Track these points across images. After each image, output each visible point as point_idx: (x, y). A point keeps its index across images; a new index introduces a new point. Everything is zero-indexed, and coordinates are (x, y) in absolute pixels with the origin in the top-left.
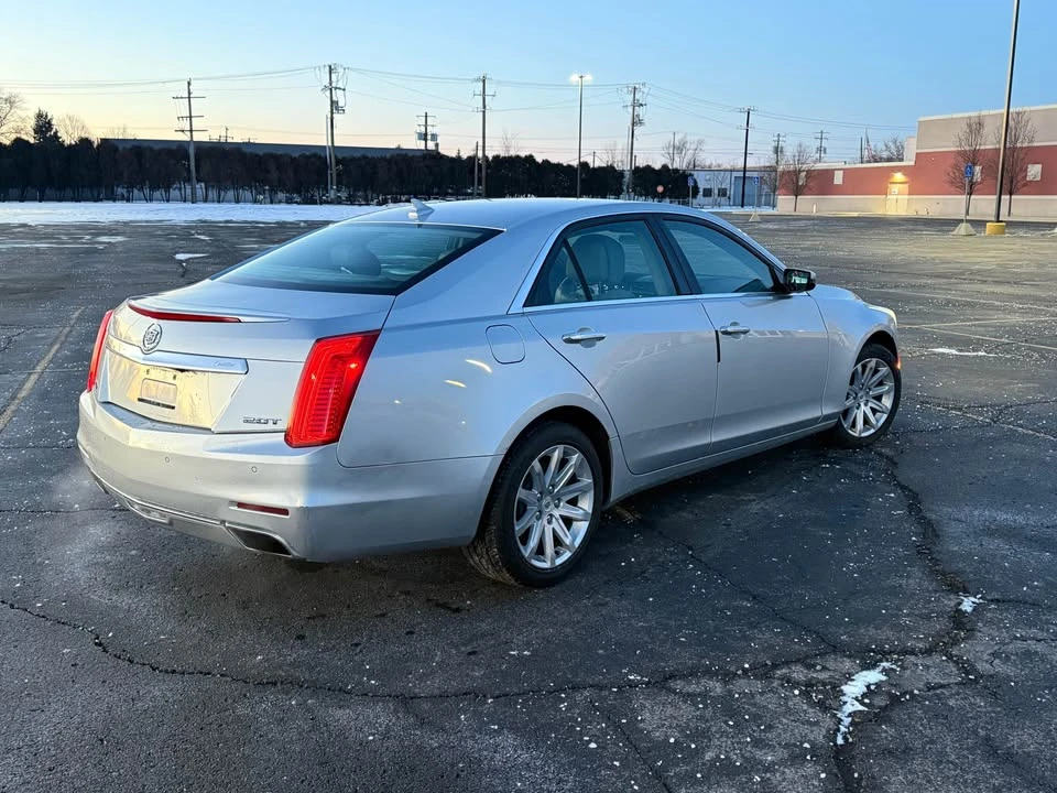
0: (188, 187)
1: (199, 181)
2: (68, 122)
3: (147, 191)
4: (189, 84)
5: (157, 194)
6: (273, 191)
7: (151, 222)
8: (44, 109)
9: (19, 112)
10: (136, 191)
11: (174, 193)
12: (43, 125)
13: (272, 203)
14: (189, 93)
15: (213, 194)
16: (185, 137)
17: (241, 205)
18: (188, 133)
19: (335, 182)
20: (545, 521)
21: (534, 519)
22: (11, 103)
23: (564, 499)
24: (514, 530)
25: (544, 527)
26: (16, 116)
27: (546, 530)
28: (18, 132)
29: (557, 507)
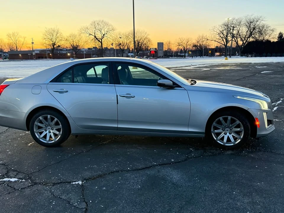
8: (281, 32)
9: (275, 33)
12: (281, 36)
20: (47, 132)
21: (44, 130)
22: (273, 31)
23: (54, 128)
24: (34, 131)
25: (47, 133)
26: (273, 34)
27: (47, 134)
28: (273, 38)
29: (52, 130)
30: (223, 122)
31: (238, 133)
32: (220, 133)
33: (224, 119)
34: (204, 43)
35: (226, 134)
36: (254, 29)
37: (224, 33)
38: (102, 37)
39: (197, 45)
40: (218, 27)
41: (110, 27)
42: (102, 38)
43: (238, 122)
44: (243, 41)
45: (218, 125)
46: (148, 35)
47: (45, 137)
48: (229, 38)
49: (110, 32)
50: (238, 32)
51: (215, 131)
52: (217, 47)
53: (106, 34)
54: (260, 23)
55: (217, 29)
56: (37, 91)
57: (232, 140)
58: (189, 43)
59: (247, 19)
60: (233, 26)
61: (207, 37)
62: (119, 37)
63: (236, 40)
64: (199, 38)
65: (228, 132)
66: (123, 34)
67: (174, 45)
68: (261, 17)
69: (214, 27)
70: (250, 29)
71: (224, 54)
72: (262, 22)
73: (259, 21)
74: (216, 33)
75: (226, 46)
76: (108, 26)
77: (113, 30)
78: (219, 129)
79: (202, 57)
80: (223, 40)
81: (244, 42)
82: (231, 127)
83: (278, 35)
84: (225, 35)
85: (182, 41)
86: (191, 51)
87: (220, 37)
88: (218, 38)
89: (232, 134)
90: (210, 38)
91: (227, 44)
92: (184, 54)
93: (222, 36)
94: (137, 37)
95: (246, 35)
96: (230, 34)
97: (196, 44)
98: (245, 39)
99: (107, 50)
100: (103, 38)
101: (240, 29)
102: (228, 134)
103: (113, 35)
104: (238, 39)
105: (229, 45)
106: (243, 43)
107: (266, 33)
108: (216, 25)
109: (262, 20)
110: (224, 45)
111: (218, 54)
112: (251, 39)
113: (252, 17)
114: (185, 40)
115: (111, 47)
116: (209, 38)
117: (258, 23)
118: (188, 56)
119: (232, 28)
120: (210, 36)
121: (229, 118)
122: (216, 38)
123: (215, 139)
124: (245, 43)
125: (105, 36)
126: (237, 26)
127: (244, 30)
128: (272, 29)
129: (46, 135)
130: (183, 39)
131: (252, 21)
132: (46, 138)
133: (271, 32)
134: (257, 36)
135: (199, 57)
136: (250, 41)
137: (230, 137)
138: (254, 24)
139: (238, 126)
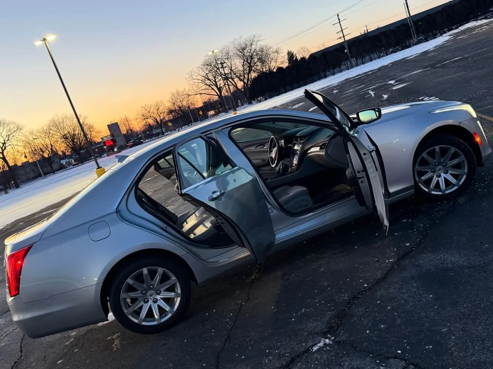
0: (349, 62)
1: (352, 58)
2: (301, 50)
3: (331, 71)
4: (338, 15)
5: (336, 70)
6: (387, 49)
7: (325, 88)
8: (289, 50)
9: (281, 55)
10: (327, 72)
11: (343, 67)
12: (291, 56)
13: (387, 55)
14: (339, 20)
15: (360, 61)
16: (342, 40)
17: (374, 61)
18: (343, 38)
19: (415, 34)
20: (150, 302)
21: (142, 303)
22: (277, 52)
23: (162, 290)
24: (124, 313)
25: (150, 305)
26: (280, 57)
27: (152, 306)
28: (282, 63)
29: (159, 294)
30: (429, 159)
31: (458, 166)
32: (431, 179)
33: (428, 154)
34: (185, 103)
35: (439, 176)
36: (252, 57)
37: (210, 78)
38: (2, 148)
39: (176, 109)
40: (197, 72)
41: (12, 126)
42: (3, 151)
43: (453, 150)
44: (243, 81)
45: (423, 168)
46: (86, 118)
47: (150, 314)
48: (221, 83)
49: (14, 134)
50: (231, 70)
51: (422, 178)
52: (206, 102)
53: (8, 140)
54: (256, 47)
55: (196, 75)
56: (103, 233)
57: (453, 181)
58: (160, 109)
59: (236, 46)
60: (219, 62)
61: (187, 90)
62: (32, 139)
63: (233, 83)
64: (173, 97)
65: (442, 172)
66: (38, 131)
67: (138, 121)
68: (254, 37)
69: (191, 72)
70: (245, 59)
71: (221, 109)
72: (259, 43)
73: (254, 43)
74: (197, 81)
75: (220, 96)
76: (6, 126)
77: (19, 128)
78: (426, 172)
79: (190, 125)
80: (213, 89)
81: (246, 81)
82: (443, 162)
83: (286, 57)
84: (212, 81)
85: (148, 110)
86: (170, 121)
87: (207, 85)
88: (203, 88)
89: (450, 172)
90: (192, 91)
91: (220, 93)
92: (159, 130)
93: (208, 82)
94: (67, 128)
95: (244, 71)
96: (221, 76)
97: (173, 108)
98: (245, 77)
99: (20, 169)
100: (5, 149)
101: (232, 63)
102: (443, 175)
103: (22, 137)
104: (235, 80)
105: (224, 93)
106: (244, 83)
107: (270, 59)
108: (193, 69)
109: (258, 41)
110: (218, 95)
111: (212, 113)
112: (253, 75)
113: (242, 40)
114: (152, 108)
115: (25, 160)
116: (190, 93)
117: (254, 47)
118: (167, 131)
119: (220, 66)
120: (191, 89)
121: (437, 148)
122: (200, 89)
123: (427, 190)
124: (248, 82)
125: (7, 145)
126: (226, 61)
127: (238, 64)
128: (275, 50)
129: (150, 309)
130: (149, 107)
131: (243, 46)
132: (153, 316)
133: (276, 54)
134: (259, 68)
135: (186, 126)
136: (253, 77)
137: (448, 179)
138: (249, 51)
139: (455, 156)
